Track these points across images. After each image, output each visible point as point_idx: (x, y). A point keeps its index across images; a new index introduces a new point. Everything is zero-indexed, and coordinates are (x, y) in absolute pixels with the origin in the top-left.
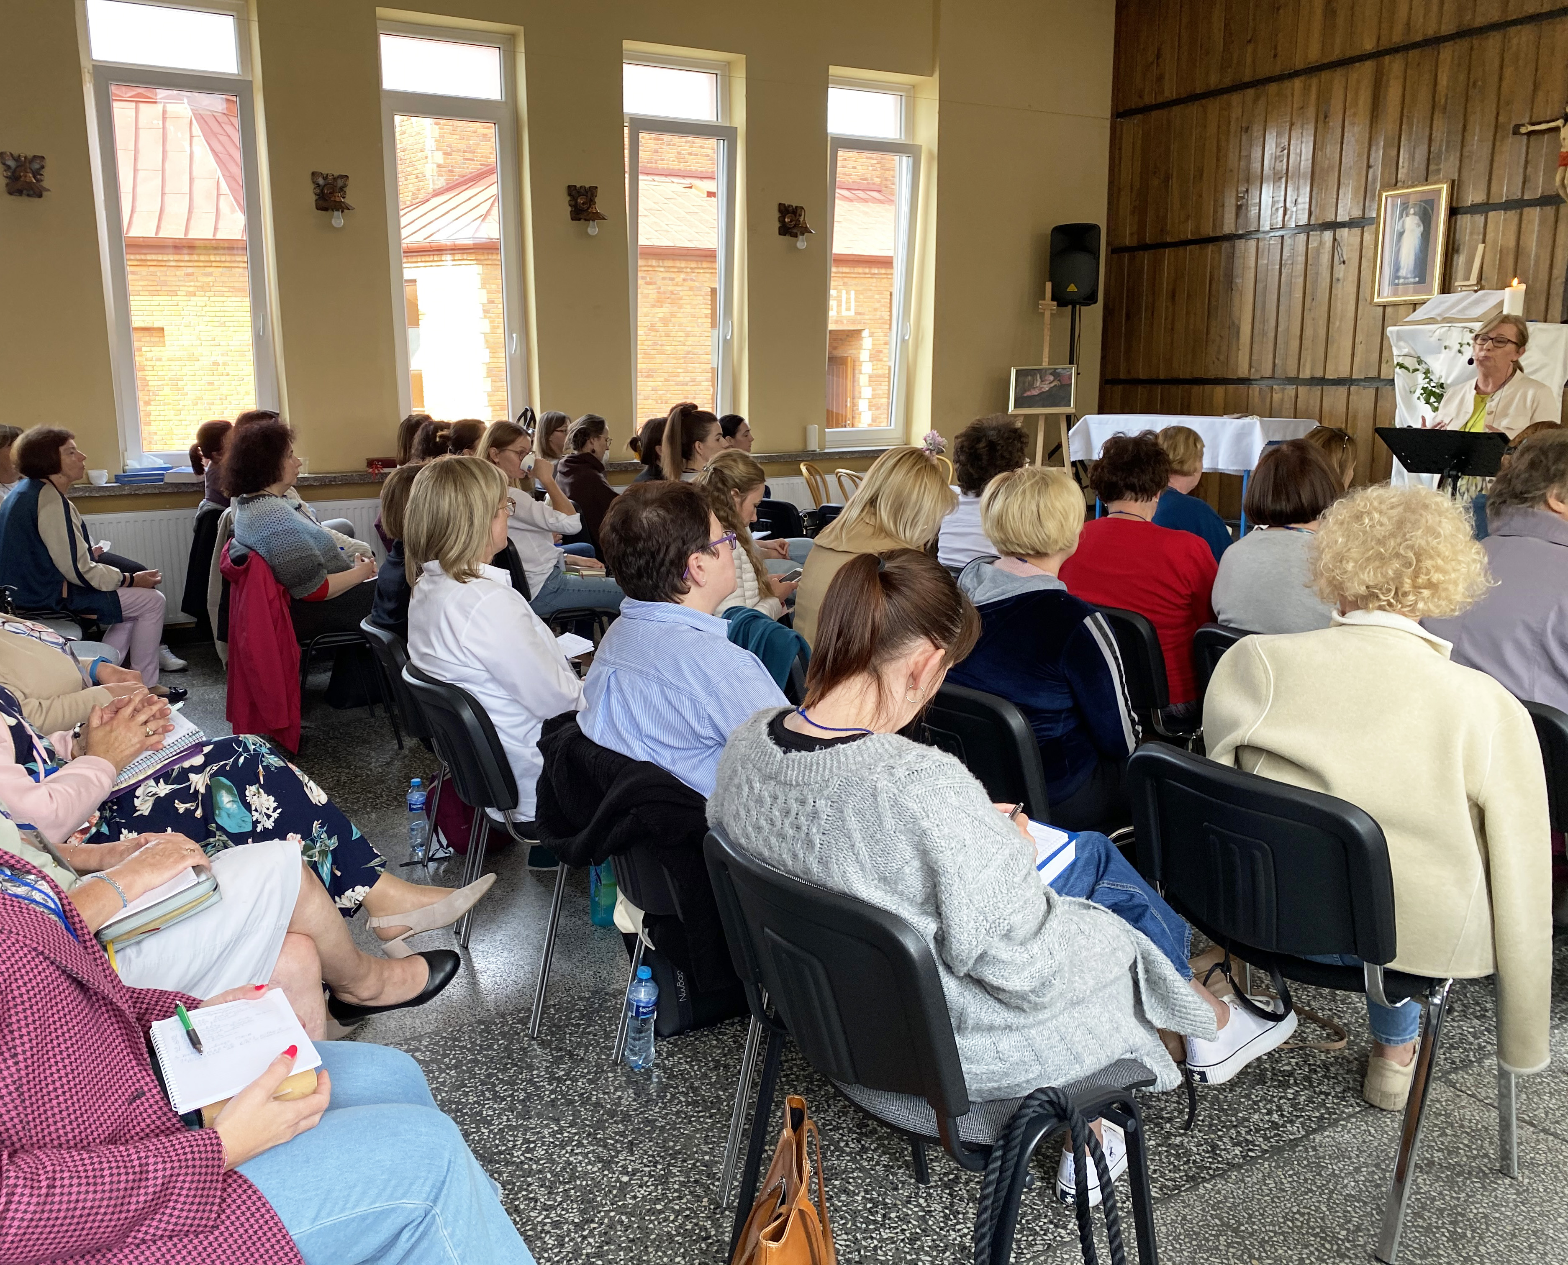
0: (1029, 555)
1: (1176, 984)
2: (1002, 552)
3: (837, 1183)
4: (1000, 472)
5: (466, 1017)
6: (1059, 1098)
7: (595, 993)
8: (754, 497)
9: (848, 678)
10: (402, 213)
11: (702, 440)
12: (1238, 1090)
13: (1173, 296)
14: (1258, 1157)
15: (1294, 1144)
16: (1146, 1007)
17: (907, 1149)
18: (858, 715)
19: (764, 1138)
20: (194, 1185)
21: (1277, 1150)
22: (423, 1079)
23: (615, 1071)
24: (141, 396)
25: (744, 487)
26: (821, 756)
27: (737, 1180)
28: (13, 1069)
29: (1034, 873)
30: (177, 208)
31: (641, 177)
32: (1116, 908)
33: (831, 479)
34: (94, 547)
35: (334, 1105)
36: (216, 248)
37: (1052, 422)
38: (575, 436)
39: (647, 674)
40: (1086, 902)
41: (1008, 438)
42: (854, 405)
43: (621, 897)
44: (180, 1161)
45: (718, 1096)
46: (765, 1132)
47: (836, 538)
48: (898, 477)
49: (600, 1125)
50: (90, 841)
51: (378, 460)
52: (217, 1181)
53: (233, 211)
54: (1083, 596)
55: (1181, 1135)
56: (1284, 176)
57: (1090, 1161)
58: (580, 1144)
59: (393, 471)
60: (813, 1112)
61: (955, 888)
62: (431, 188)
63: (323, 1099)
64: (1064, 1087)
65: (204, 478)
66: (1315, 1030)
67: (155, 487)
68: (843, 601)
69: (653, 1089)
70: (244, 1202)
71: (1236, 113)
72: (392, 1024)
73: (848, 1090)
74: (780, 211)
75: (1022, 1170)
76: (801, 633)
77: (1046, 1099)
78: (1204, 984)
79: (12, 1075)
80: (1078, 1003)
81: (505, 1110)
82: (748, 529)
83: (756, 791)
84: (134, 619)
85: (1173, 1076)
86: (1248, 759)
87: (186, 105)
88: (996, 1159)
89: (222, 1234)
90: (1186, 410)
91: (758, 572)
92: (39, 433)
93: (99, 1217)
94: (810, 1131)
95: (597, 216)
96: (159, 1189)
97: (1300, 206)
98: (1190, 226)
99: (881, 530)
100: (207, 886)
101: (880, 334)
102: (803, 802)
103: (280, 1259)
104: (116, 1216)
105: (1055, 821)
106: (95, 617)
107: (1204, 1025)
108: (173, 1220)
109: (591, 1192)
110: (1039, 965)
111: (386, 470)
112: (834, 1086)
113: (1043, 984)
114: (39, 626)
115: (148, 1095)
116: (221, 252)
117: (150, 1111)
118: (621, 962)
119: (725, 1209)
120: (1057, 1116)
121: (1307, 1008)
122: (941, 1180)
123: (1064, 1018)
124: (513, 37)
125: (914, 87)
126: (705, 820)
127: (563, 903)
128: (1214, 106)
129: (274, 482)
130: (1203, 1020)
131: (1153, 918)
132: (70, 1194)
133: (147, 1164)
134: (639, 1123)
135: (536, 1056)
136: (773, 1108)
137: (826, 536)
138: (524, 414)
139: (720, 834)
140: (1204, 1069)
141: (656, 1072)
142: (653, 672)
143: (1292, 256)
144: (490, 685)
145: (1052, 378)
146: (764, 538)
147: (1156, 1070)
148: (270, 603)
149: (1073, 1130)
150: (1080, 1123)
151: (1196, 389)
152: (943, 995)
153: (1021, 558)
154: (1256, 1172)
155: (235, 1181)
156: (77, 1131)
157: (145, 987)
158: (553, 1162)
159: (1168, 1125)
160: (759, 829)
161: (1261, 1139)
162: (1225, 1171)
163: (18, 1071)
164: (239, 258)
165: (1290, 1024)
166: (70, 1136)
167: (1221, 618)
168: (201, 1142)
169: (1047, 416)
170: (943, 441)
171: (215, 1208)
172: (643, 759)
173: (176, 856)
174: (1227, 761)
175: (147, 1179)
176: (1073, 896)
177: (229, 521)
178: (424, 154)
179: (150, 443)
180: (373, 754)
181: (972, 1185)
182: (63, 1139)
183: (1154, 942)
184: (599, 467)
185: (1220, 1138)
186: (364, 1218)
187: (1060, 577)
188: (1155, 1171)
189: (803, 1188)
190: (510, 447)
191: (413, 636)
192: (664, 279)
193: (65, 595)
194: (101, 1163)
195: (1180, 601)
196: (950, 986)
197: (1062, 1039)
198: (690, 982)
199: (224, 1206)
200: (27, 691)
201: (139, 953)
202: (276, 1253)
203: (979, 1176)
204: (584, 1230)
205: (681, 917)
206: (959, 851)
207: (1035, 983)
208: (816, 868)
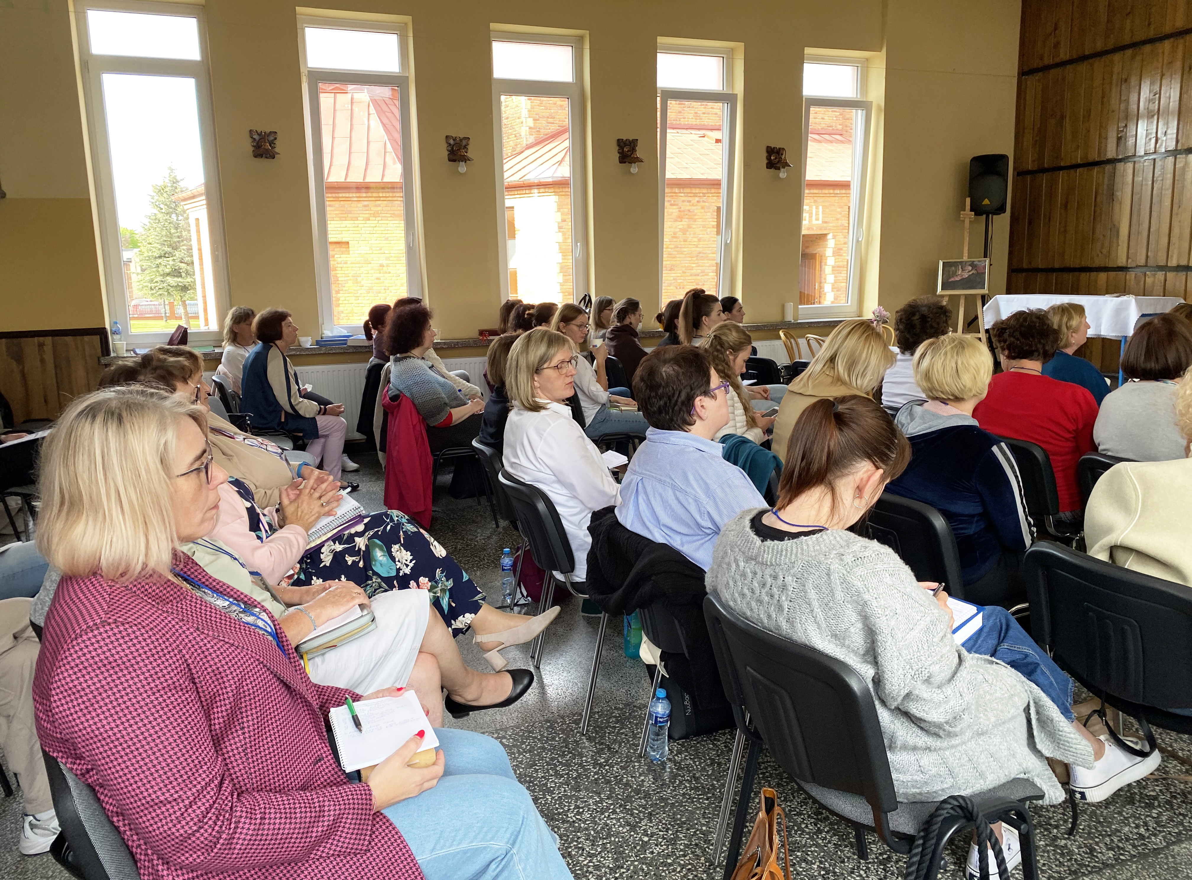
0: (949, 399)
1: (1061, 724)
2: (929, 397)
3: (799, 854)
4: (927, 339)
5: (538, 717)
6: (967, 804)
7: (627, 705)
8: (744, 355)
9: (810, 489)
10: (505, 161)
11: (708, 315)
12: (1112, 808)
13: (1066, 206)
14: (1127, 860)
15: (1156, 852)
16: (1037, 740)
17: (851, 833)
18: (817, 515)
19: (745, 817)
20: (354, 822)
21: (1143, 856)
22: (506, 758)
23: (639, 762)
24: (334, 288)
25: (736, 349)
26: (789, 545)
27: (726, 846)
28: (242, 737)
29: (949, 635)
30: (359, 162)
31: (668, 131)
32: (1014, 664)
33: (802, 342)
34: (302, 388)
35: (447, 773)
36: (383, 188)
37: (970, 300)
38: (619, 313)
39: (665, 482)
40: (990, 658)
41: (936, 313)
42: (821, 287)
43: (645, 638)
44: (345, 804)
45: (713, 785)
46: (746, 813)
47: (804, 385)
48: (851, 342)
49: (629, 799)
50: (294, 584)
51: (486, 331)
52: (369, 819)
53: (394, 163)
54: (991, 430)
55: (1065, 839)
56: (1155, 114)
57: (991, 853)
58: (614, 812)
59: (496, 338)
60: (782, 801)
61: (888, 644)
62: (525, 143)
63: (439, 769)
64: (971, 796)
65: (372, 342)
66: (1176, 766)
67: (342, 348)
68: (806, 433)
69: (666, 776)
70: (386, 835)
71: (1117, 69)
72: (487, 719)
73: (807, 787)
74: (768, 152)
75: (938, 856)
76: (777, 454)
77: (958, 804)
78: (1085, 726)
79: (240, 741)
80: (982, 734)
81: (563, 784)
82: (739, 378)
83: (741, 568)
84: (326, 436)
85: (1058, 794)
86: (1120, 557)
87: (366, 94)
88: (918, 846)
89: (372, 855)
90: (1075, 291)
91: (746, 409)
92: (270, 313)
93: (293, 840)
94: (778, 814)
95: (638, 160)
96: (331, 823)
97: (1169, 136)
98: (1080, 154)
99: (839, 380)
100: (368, 618)
101: (840, 237)
102: (775, 578)
103: (409, 876)
104: (303, 840)
105: (968, 598)
106: (301, 434)
107: (1084, 757)
108: (340, 844)
109: (621, 846)
110: (952, 703)
111: (491, 338)
112: (797, 784)
113: (955, 718)
114: (266, 441)
115: (326, 759)
116: (387, 190)
117: (327, 771)
118: (645, 685)
119: (717, 867)
120: (965, 817)
121: (1169, 749)
122: (877, 858)
123: (972, 744)
124: (581, 38)
125: (867, 59)
126: (704, 587)
127: (605, 640)
128: (1098, 64)
129: (418, 346)
130: (1083, 753)
131: (1043, 673)
132: (275, 824)
133: (324, 806)
134: (656, 800)
135: (585, 748)
136: (752, 795)
137: (797, 383)
138: (584, 298)
139: (715, 598)
140: (1084, 790)
141: (669, 765)
142: (668, 480)
143: (1163, 174)
144: (557, 486)
145: (970, 268)
146: (752, 385)
147: (1045, 788)
148: (414, 426)
149: (977, 828)
150: (983, 823)
151: (1084, 276)
152: (879, 722)
153: (944, 402)
154: (1125, 871)
155: (381, 820)
156: (281, 781)
157: (326, 685)
158: (595, 823)
159: (1055, 831)
160: (743, 595)
161: (1130, 847)
162: (1101, 869)
163: (245, 738)
164: (398, 195)
165: (1154, 760)
166: (277, 784)
167: (1100, 448)
168: (358, 792)
169: (966, 296)
170: (888, 314)
171: (367, 838)
172: (661, 542)
173: (348, 597)
174: (1103, 557)
175: (324, 816)
176: (980, 654)
177: (388, 372)
178: (521, 120)
179: (339, 319)
180: (479, 531)
181: (901, 864)
182: (272, 786)
183: (1044, 691)
184: (634, 334)
185: (1097, 844)
186: (465, 852)
187: (974, 415)
188: (1044, 865)
189: (773, 856)
190: (573, 322)
191: (507, 451)
192: (683, 201)
193: (283, 420)
194: (294, 803)
195: (1068, 436)
196: (884, 716)
197: (970, 760)
198: (693, 701)
199: (374, 836)
200: (257, 484)
201: (323, 661)
202: (407, 871)
203: (905, 857)
204: (616, 873)
205: (687, 655)
206: (892, 617)
207: (949, 717)
208: (785, 626)
